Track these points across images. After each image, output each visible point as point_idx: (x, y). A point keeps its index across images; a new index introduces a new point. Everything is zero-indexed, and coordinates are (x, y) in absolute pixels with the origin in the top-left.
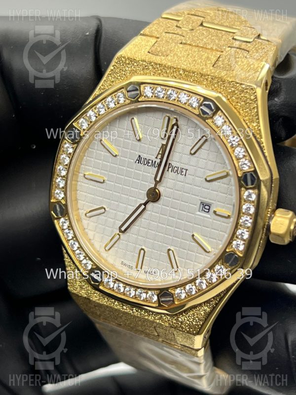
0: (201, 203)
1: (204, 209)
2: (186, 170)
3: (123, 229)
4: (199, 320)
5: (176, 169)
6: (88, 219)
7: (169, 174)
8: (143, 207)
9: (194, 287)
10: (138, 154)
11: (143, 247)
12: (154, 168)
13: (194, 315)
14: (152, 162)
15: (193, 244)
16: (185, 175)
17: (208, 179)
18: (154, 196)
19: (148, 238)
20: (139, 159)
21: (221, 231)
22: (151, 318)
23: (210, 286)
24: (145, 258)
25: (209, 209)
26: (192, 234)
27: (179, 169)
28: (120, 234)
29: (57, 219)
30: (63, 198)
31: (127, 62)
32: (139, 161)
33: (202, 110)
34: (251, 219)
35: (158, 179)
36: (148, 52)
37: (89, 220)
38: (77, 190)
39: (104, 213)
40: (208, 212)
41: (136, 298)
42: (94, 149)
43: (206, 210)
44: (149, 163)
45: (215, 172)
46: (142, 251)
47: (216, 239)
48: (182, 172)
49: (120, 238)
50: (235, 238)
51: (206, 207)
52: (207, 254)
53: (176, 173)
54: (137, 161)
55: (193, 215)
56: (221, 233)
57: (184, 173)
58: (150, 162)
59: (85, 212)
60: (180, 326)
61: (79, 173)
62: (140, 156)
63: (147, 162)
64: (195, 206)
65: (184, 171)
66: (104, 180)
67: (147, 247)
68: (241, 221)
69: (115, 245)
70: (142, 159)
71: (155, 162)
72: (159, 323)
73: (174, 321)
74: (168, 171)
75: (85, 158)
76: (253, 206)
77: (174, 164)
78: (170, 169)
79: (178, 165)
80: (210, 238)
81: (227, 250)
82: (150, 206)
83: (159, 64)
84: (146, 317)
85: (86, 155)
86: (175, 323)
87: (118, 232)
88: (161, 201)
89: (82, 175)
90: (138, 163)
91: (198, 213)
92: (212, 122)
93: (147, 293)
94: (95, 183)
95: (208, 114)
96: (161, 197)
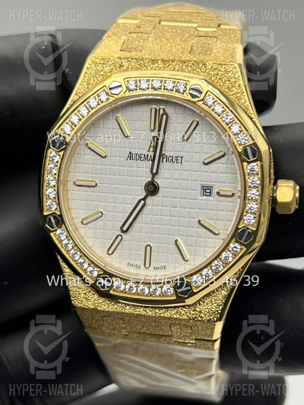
0: (202, 187)
1: (205, 193)
2: (182, 157)
3: (125, 229)
4: (218, 305)
5: (170, 158)
6: (84, 226)
7: (165, 165)
8: (142, 202)
9: (210, 271)
10: (128, 150)
11: (149, 243)
12: (148, 162)
13: (212, 302)
14: (145, 156)
15: (200, 229)
16: (181, 163)
17: (206, 162)
18: (152, 189)
19: (152, 233)
20: (130, 156)
21: (227, 211)
22: (168, 315)
23: (226, 267)
24: (152, 254)
25: (210, 193)
26: (198, 220)
27: (174, 158)
28: (122, 234)
29: (52, 231)
30: (56, 209)
31: (102, 62)
32: (130, 157)
33: (190, 94)
34: (258, 191)
35: (154, 171)
36: (121, 50)
37: (85, 228)
38: (68, 200)
39: (101, 216)
40: (210, 195)
41: (151, 295)
42: (81, 154)
43: (207, 194)
44: (141, 157)
45: (211, 154)
46: (149, 248)
47: (223, 220)
48: (177, 160)
49: (122, 239)
50: (245, 213)
51: (207, 190)
52: (217, 236)
53: (172, 162)
54: (129, 158)
55: (196, 201)
56: (227, 213)
57: (180, 161)
58: (143, 156)
59: (81, 220)
60: (200, 316)
61: (68, 181)
62: (130, 152)
63: (140, 157)
64: (197, 192)
65: (180, 159)
66: (96, 184)
67: (153, 243)
68: (248, 195)
69: (118, 248)
70: (134, 155)
71: (148, 155)
72: (176, 318)
73: (192, 312)
74: (163, 161)
75: (72, 165)
76: (258, 178)
77: (168, 154)
78: (165, 160)
79: (172, 154)
80: (216, 220)
81: (239, 227)
82: (150, 200)
83: (136, 59)
84: (162, 315)
85: (73, 162)
86: (193, 314)
87: (120, 233)
88: (160, 193)
89: (72, 183)
90: (130, 159)
91: (200, 198)
92: (203, 104)
93: (162, 287)
94: (87, 188)
95: (198, 97)
96: (160, 189)
